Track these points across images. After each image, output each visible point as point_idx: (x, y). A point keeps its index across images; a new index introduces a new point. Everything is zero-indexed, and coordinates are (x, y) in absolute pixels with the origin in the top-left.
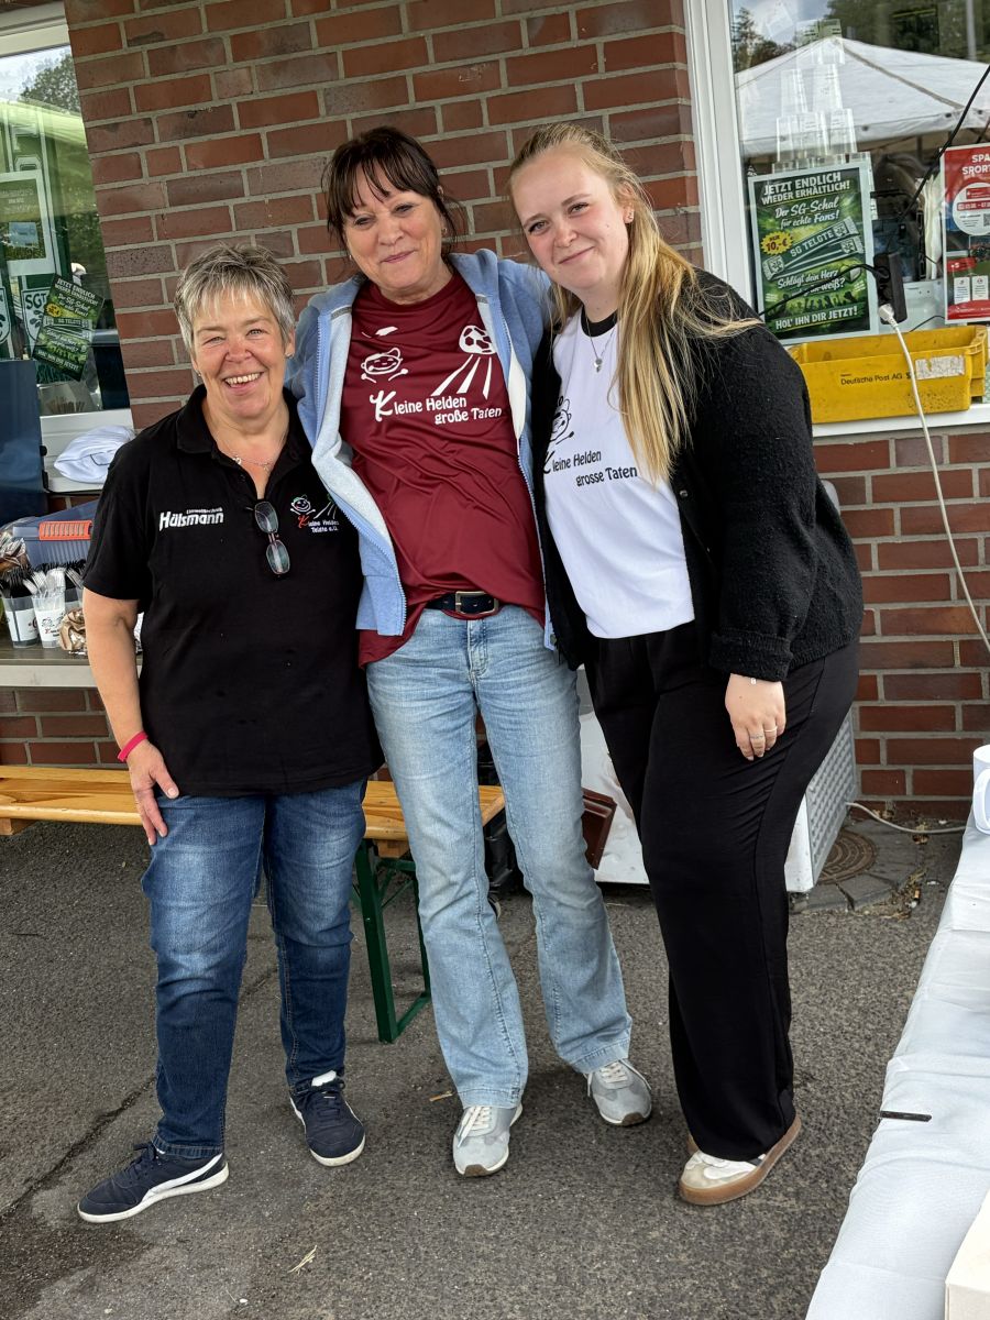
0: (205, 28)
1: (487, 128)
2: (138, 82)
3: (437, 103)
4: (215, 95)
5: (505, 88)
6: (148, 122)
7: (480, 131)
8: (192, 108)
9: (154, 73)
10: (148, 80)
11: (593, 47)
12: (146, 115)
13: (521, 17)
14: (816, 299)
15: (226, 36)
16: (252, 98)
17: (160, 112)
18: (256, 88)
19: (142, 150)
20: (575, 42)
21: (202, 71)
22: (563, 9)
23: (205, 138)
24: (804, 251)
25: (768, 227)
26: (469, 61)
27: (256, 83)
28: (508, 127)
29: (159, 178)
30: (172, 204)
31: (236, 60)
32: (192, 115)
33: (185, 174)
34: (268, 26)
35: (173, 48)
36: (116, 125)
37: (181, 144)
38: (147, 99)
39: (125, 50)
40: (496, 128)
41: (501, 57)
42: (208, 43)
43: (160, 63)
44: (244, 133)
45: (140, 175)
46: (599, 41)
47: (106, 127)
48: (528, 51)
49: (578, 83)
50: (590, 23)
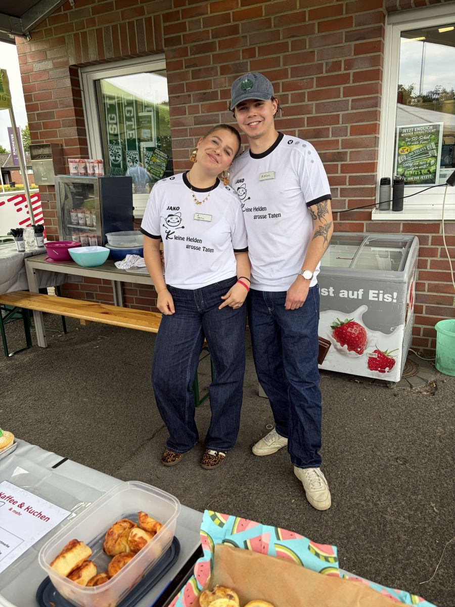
0: (212, 63)
1: (306, 102)
2: (187, 81)
3: (290, 93)
4: (213, 87)
5: (315, 88)
6: (189, 96)
7: (304, 103)
8: (205, 91)
9: (193, 79)
10: (191, 81)
11: (349, 74)
12: (189, 93)
13: (324, 62)
14: (416, 172)
15: (218, 66)
16: (226, 88)
17: (194, 92)
18: (227, 85)
19: (186, 106)
20: (343, 72)
21: (209, 78)
22: (340, 59)
23: (208, 102)
24: (414, 154)
25: (402, 145)
26: (303, 78)
27: (227, 83)
28: (314, 103)
29: (191, 116)
30: (195, 124)
31: (222, 74)
32: (204, 94)
33: (200, 114)
34: (233, 62)
35: (200, 70)
36: (179, 96)
37: (200, 104)
38: (190, 88)
39: (184, 70)
40: (309, 103)
41: (315, 77)
42: (212, 68)
43: (195, 75)
44: (222, 101)
45: (185, 114)
46: (351, 72)
47: (176, 97)
48: (324, 74)
49: (342, 87)
50: (349, 64)
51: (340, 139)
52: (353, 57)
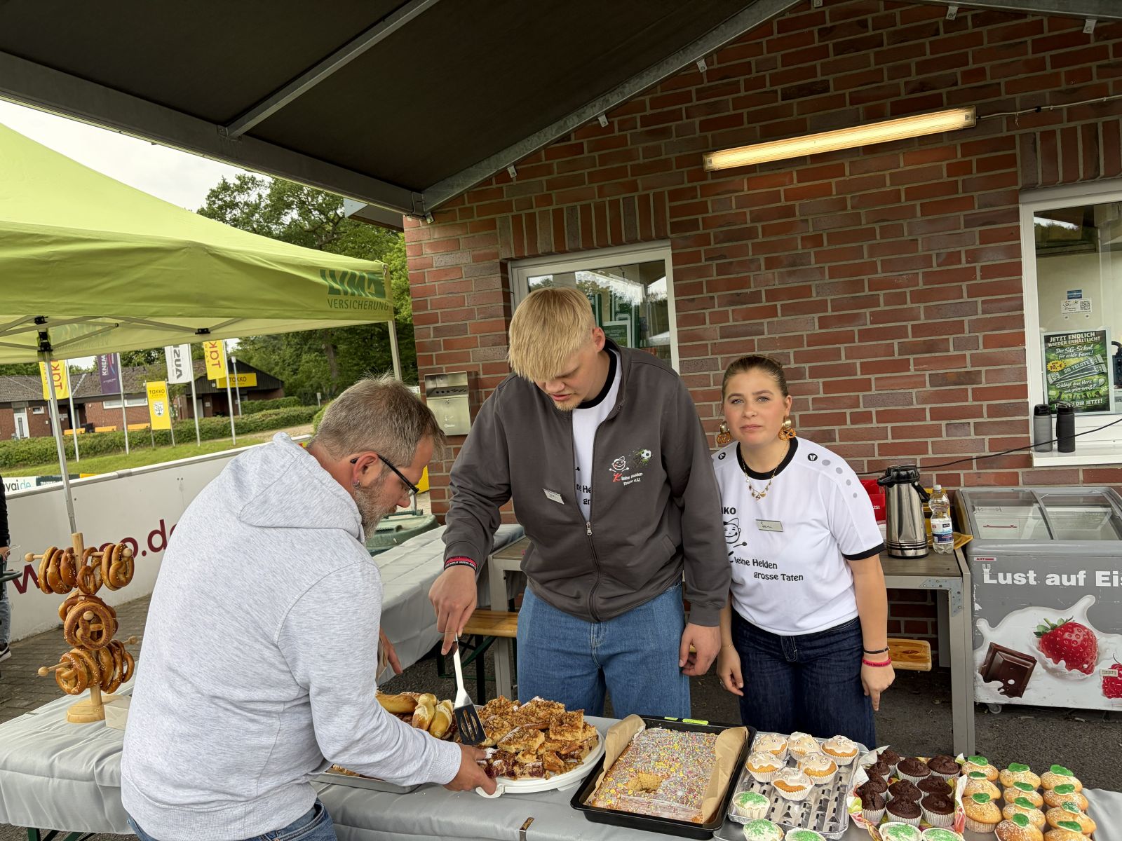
0: (750, 253)
1: (909, 305)
2: (708, 279)
3: (881, 293)
4: (752, 285)
5: (921, 286)
6: (712, 298)
7: (905, 306)
8: (739, 291)
9: (718, 275)
10: (715, 277)
11: (975, 267)
12: (711, 294)
13: (933, 253)
14: (1078, 395)
15: (762, 258)
16: (775, 287)
17: (719, 293)
18: (777, 282)
19: (707, 312)
20: (964, 265)
21: (746, 274)
22: (958, 249)
23: (744, 306)
24: (1072, 370)
25: (1051, 358)
26: (901, 273)
27: (776, 280)
28: (922, 305)
29: (715, 325)
30: (722, 337)
31: (766, 269)
32: (738, 295)
33: (731, 323)
34: (787, 253)
35: (731, 263)
36: (694, 299)
37: (730, 309)
38: (712, 287)
39: (703, 263)
40: (914, 305)
41: (920, 272)
42: (752, 261)
43: (722, 270)
44: (767, 304)
45: (705, 324)
46: (978, 265)
47: (688, 300)
48: (935, 269)
49: (964, 285)
50: (973, 256)
51: (968, 353)
52: (977, 246)
